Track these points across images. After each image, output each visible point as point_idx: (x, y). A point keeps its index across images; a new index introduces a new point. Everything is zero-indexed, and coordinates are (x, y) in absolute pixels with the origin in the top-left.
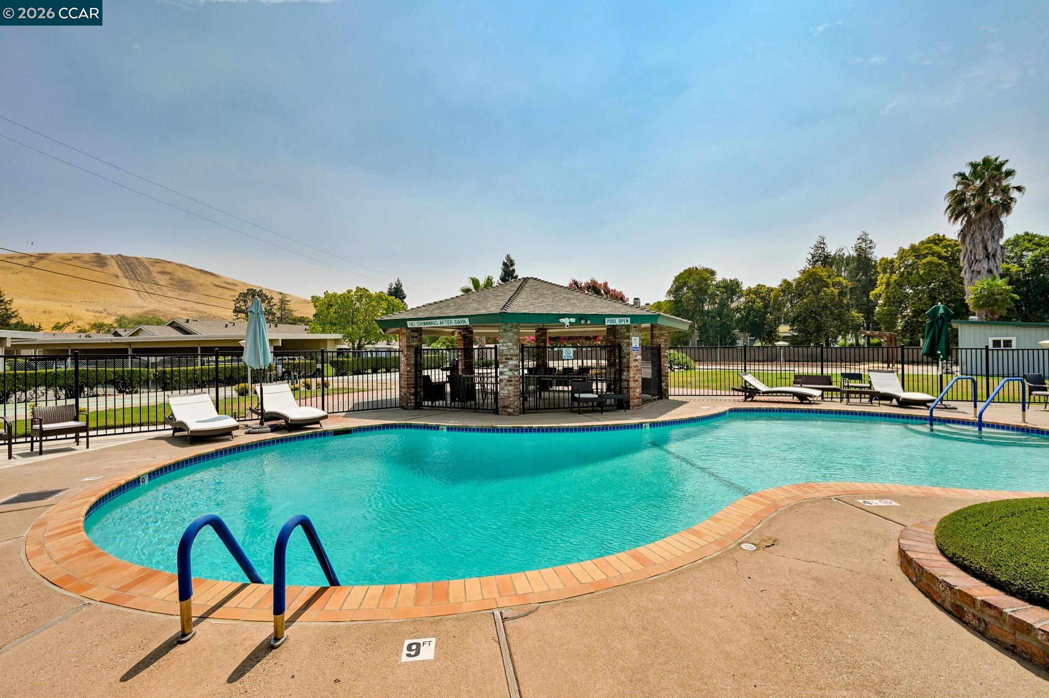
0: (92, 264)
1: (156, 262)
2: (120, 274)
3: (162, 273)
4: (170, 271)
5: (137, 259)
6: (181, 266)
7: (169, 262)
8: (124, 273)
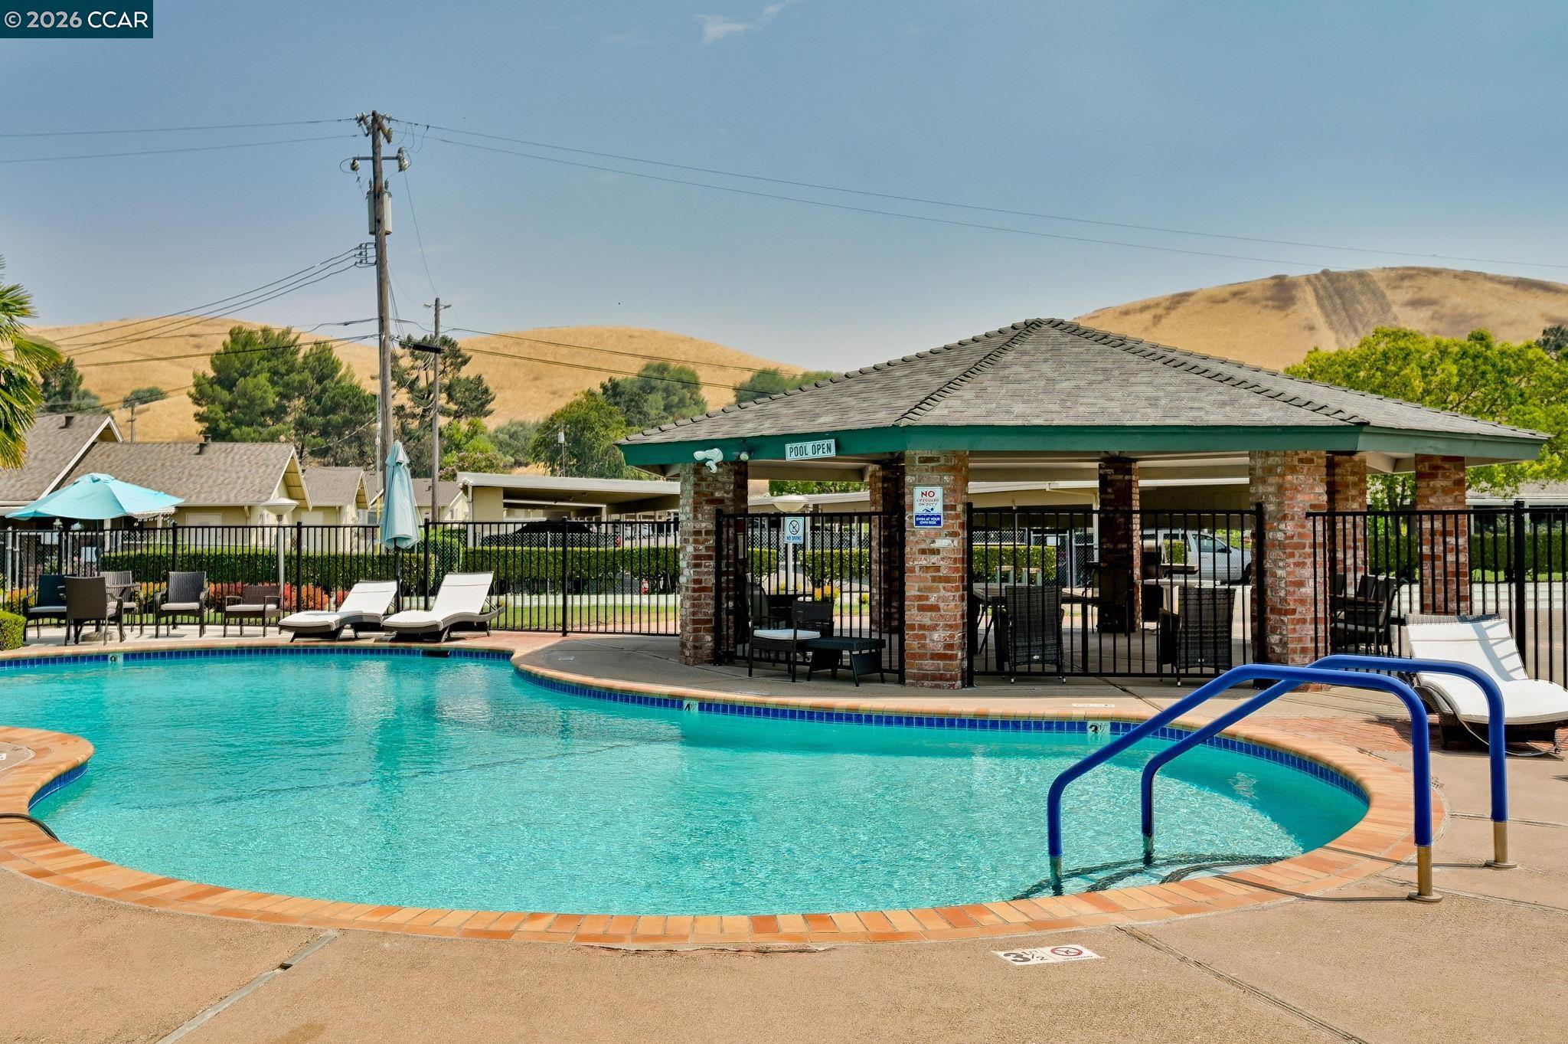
0: (1264, 303)
1: (1403, 278)
2: (1320, 321)
3: (1415, 303)
4: (1435, 295)
5: (1360, 275)
6: (1464, 276)
7: (1436, 273)
8: (1327, 316)
